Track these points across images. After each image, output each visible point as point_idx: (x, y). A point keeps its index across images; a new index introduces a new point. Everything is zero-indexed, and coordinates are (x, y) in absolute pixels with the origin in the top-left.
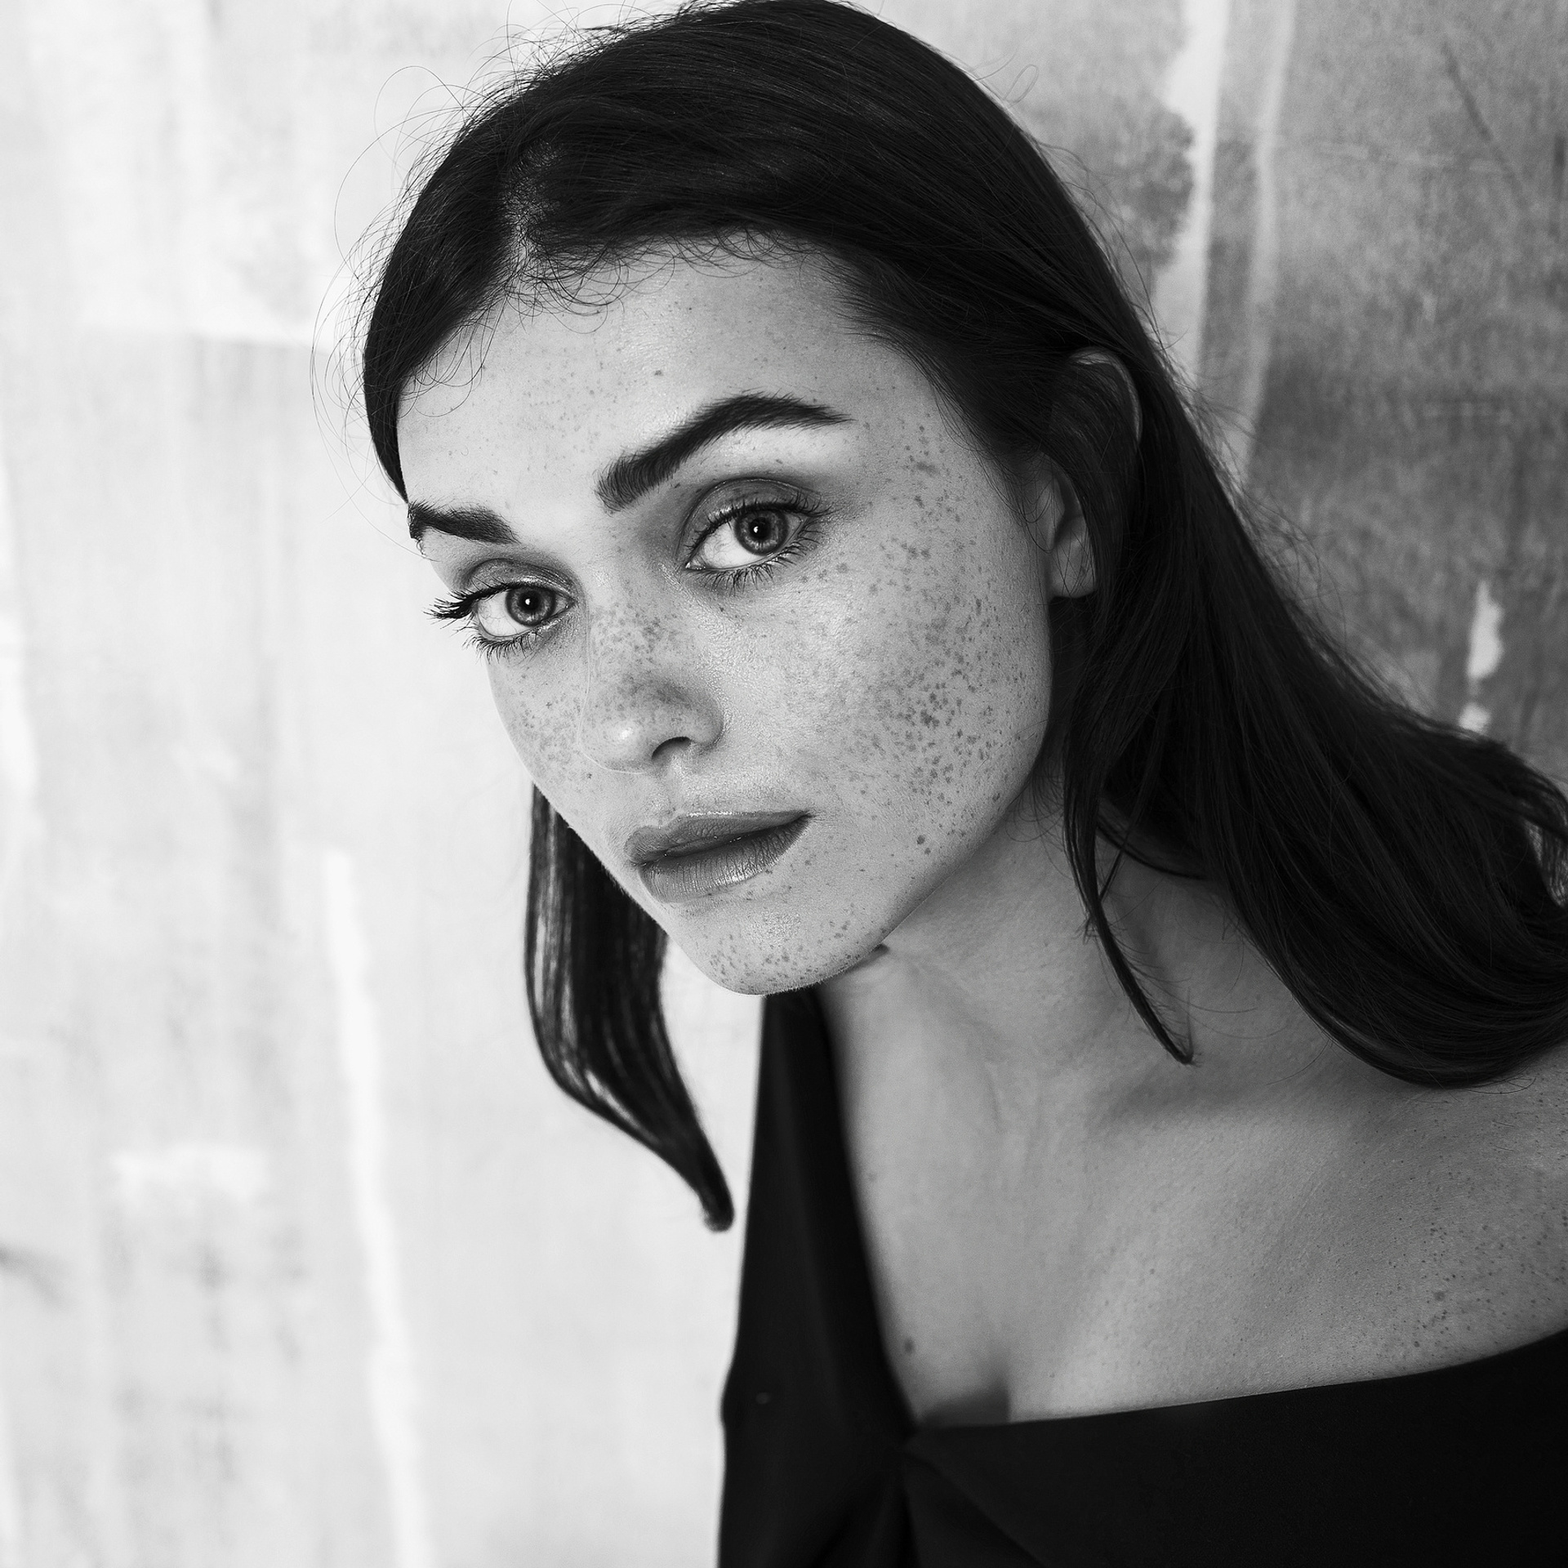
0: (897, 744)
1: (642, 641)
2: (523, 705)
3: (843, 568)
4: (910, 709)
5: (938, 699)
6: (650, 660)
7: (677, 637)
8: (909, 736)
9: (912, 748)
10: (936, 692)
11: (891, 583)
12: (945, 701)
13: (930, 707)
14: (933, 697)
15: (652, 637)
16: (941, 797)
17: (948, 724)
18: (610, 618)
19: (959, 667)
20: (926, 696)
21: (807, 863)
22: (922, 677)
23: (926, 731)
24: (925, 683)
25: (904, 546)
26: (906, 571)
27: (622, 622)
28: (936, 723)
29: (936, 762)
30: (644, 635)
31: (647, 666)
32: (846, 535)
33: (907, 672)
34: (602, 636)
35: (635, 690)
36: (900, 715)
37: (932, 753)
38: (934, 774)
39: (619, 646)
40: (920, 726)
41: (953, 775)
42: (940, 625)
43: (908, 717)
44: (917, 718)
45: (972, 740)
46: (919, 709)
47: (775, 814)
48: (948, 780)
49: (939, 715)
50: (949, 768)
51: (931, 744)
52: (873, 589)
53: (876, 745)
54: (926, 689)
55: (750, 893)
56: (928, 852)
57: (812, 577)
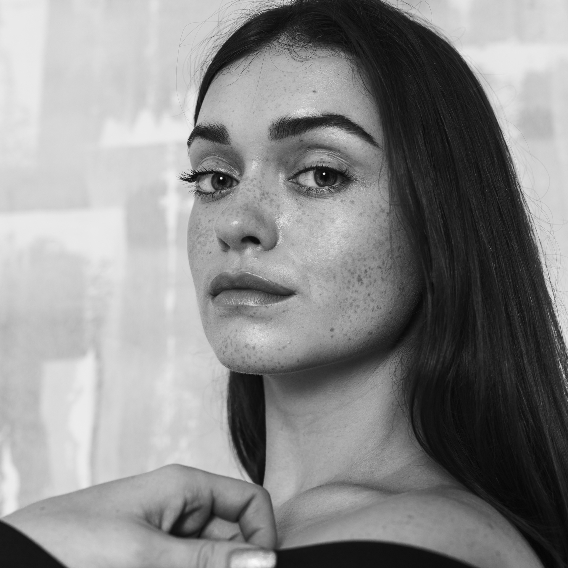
0: (343, 282)
1: (258, 196)
2: (199, 219)
3: (353, 202)
4: (355, 270)
5: (367, 273)
6: (258, 204)
7: (273, 203)
8: (349, 282)
9: (348, 288)
10: (368, 270)
11: (369, 216)
12: (370, 277)
13: (363, 275)
14: (366, 271)
15: (263, 197)
16: (349, 317)
17: (367, 287)
18: (250, 182)
19: (382, 266)
20: (363, 269)
21: (284, 312)
22: (365, 260)
23: (357, 285)
24: (365, 263)
27: (254, 186)
28: (362, 283)
29: (355, 300)
30: (260, 194)
31: (256, 205)
32: (359, 191)
33: (360, 254)
34: (243, 187)
35: (247, 210)
36: (350, 271)
37: (355, 295)
38: (351, 305)
39: (249, 193)
40: (355, 280)
41: (358, 310)
43: (352, 273)
44: (356, 276)
46: (358, 272)
48: (355, 312)
49: (365, 281)
50: (358, 306)
51: (356, 291)
52: (361, 214)
53: (334, 278)
54: (365, 266)
55: (255, 313)
56: (332, 337)
57: (338, 200)
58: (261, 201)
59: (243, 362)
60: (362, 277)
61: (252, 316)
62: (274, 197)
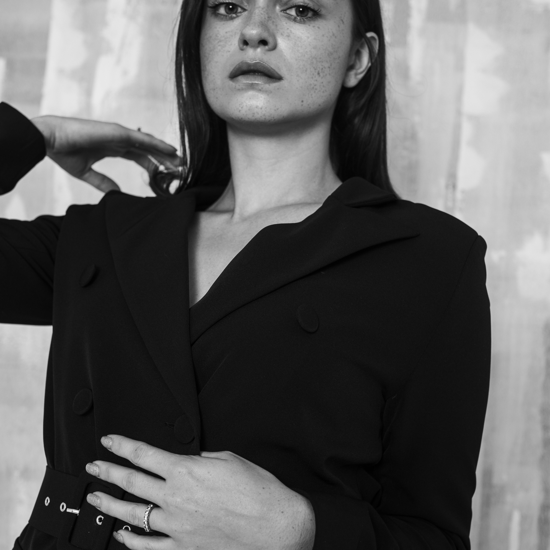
0: (310, 74)
3: (319, 28)
8: (313, 74)
9: (312, 78)
10: (324, 68)
11: (327, 37)
12: (324, 72)
13: (320, 71)
14: (322, 69)
16: (311, 95)
17: (322, 78)
18: (261, 9)
19: (330, 67)
20: (321, 67)
21: (278, 89)
22: (322, 62)
23: (317, 76)
24: (322, 64)
25: (333, 32)
26: (331, 37)
27: (264, 12)
28: (320, 76)
29: (315, 85)
31: (266, 23)
33: (320, 58)
36: (314, 67)
37: (315, 83)
38: (313, 88)
40: (316, 74)
42: (332, 54)
43: (315, 69)
44: (317, 71)
45: (324, 86)
46: (318, 69)
47: (277, 73)
49: (321, 74)
50: (316, 89)
51: (316, 80)
52: (323, 35)
53: (306, 71)
54: (322, 66)
55: (262, 88)
56: (302, 105)
57: (311, 25)
58: (268, 21)
59: (253, 116)
60: (320, 72)
61: (260, 90)
62: (274, 20)
